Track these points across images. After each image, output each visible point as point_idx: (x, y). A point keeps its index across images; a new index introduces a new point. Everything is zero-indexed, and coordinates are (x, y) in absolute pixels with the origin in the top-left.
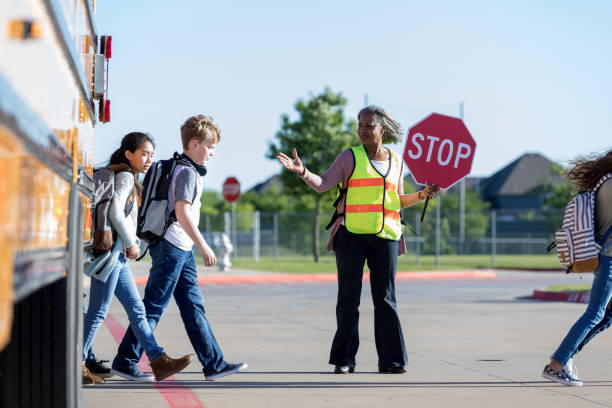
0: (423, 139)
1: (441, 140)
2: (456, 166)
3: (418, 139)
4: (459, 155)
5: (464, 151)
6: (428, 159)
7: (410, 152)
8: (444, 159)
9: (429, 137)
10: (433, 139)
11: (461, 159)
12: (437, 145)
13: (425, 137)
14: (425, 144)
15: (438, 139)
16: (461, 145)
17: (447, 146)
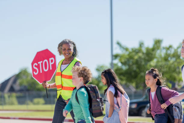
0: (37, 65)
1: (43, 62)
2: (51, 69)
3: (35, 66)
4: (51, 64)
5: (52, 61)
6: (41, 72)
7: (34, 72)
8: (46, 69)
9: (39, 63)
10: (40, 63)
11: (52, 65)
12: (42, 64)
14: (38, 67)
15: (42, 62)
16: (50, 59)
17: (46, 62)
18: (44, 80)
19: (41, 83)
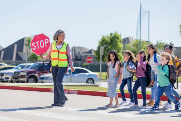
1: (40, 42)
2: (46, 46)
3: (34, 44)
4: (46, 43)
5: (47, 41)
6: (38, 48)
7: (33, 49)
8: (42, 46)
9: (36, 42)
10: (37, 42)
12: (39, 43)
13: (35, 43)
14: (36, 45)
15: (39, 42)
16: (45, 40)
17: (42, 42)
18: (41, 53)
19: (38, 55)
